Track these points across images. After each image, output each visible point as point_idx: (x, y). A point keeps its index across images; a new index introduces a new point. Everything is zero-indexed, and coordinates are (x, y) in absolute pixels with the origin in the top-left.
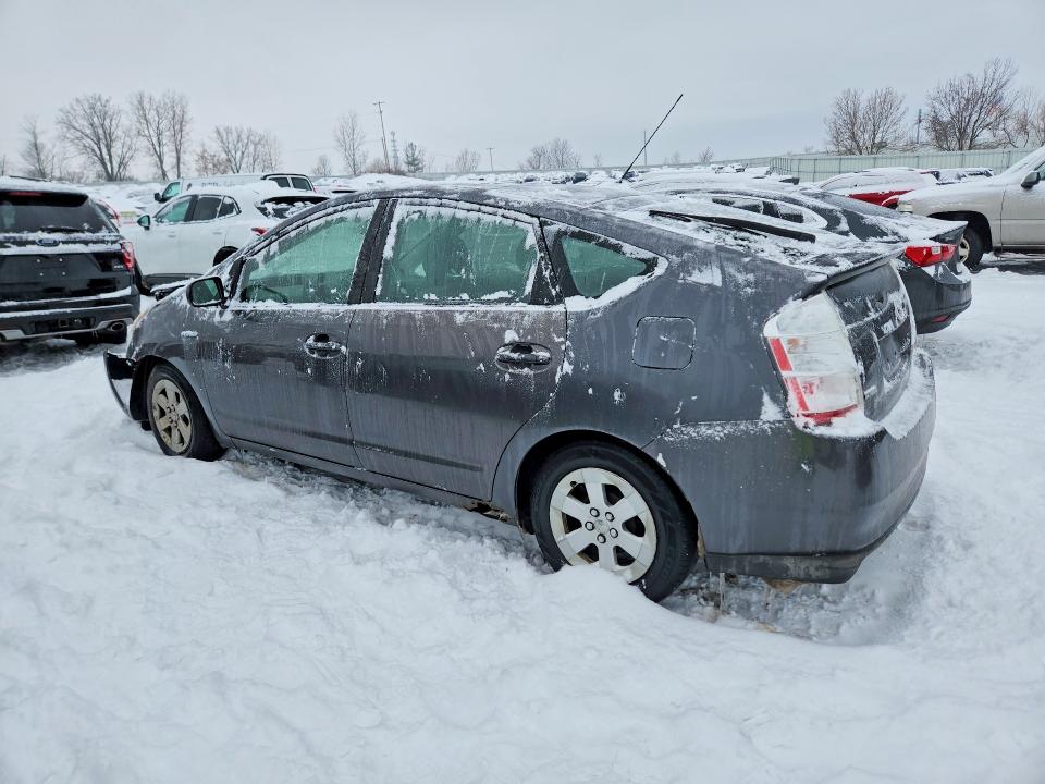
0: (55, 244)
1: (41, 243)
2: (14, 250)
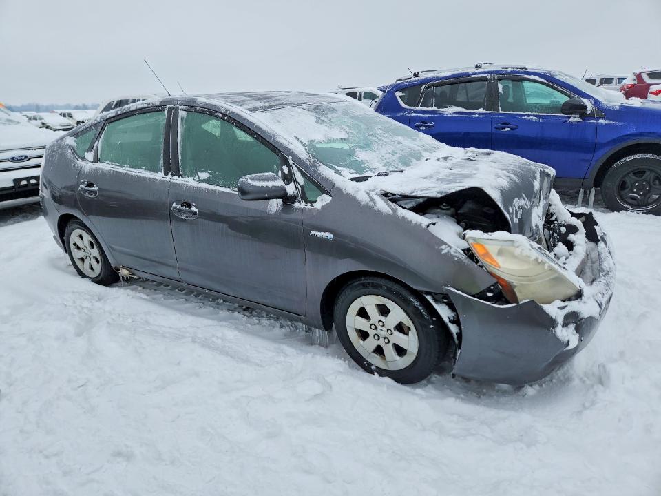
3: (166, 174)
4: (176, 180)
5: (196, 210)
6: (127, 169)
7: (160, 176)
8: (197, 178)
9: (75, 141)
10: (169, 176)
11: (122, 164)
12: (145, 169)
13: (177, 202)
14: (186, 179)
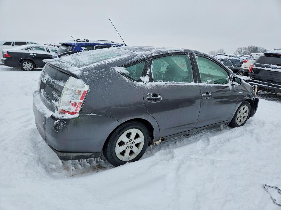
0: (276, 68)
1: (272, 68)
2: (265, 68)
3: (195, 82)
4: (200, 84)
5: (211, 94)
6: (175, 83)
7: (193, 84)
8: (207, 82)
9: (125, 69)
10: (197, 83)
11: (171, 81)
12: (185, 82)
13: (204, 93)
14: (203, 83)
